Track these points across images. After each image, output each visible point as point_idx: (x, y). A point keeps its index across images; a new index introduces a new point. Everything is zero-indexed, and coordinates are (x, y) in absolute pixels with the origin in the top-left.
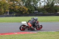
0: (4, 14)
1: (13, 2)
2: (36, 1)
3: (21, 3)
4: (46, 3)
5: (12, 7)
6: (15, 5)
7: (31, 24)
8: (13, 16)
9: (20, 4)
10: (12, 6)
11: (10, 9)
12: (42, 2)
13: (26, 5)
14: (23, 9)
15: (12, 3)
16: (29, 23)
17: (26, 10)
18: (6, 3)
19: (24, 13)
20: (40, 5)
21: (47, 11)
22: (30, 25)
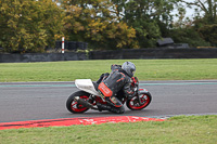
0: (49, 52)
1: (82, 6)
2: (166, 4)
3: (110, 9)
4: (204, 9)
5: (78, 24)
6: (87, 15)
7: (110, 88)
8: (80, 57)
9: (106, 15)
10: (78, 20)
11: (70, 32)
12: (189, 4)
13: (128, 16)
14: (119, 30)
15: (76, 8)
16: (102, 86)
17: (129, 36)
18: (55, 11)
19: (120, 45)
20: (181, 18)
21: (207, 40)
22: (108, 92)
